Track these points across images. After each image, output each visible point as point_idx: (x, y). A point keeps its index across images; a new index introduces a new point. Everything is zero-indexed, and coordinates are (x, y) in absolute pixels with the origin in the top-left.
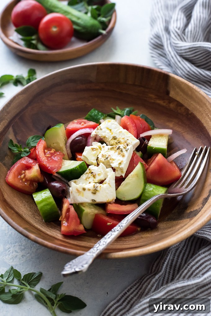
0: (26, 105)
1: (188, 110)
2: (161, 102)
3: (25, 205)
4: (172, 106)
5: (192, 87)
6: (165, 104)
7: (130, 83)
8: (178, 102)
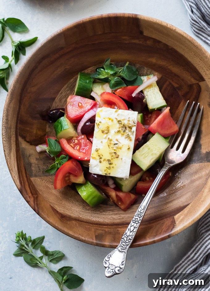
0: (18, 107)
1: (167, 45)
2: (137, 41)
3: (73, 203)
4: (149, 43)
5: (166, 27)
6: (141, 42)
7: (100, 33)
8: (154, 39)
